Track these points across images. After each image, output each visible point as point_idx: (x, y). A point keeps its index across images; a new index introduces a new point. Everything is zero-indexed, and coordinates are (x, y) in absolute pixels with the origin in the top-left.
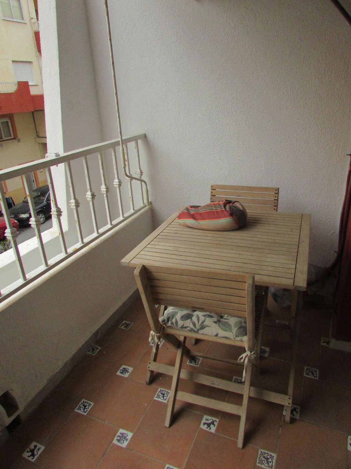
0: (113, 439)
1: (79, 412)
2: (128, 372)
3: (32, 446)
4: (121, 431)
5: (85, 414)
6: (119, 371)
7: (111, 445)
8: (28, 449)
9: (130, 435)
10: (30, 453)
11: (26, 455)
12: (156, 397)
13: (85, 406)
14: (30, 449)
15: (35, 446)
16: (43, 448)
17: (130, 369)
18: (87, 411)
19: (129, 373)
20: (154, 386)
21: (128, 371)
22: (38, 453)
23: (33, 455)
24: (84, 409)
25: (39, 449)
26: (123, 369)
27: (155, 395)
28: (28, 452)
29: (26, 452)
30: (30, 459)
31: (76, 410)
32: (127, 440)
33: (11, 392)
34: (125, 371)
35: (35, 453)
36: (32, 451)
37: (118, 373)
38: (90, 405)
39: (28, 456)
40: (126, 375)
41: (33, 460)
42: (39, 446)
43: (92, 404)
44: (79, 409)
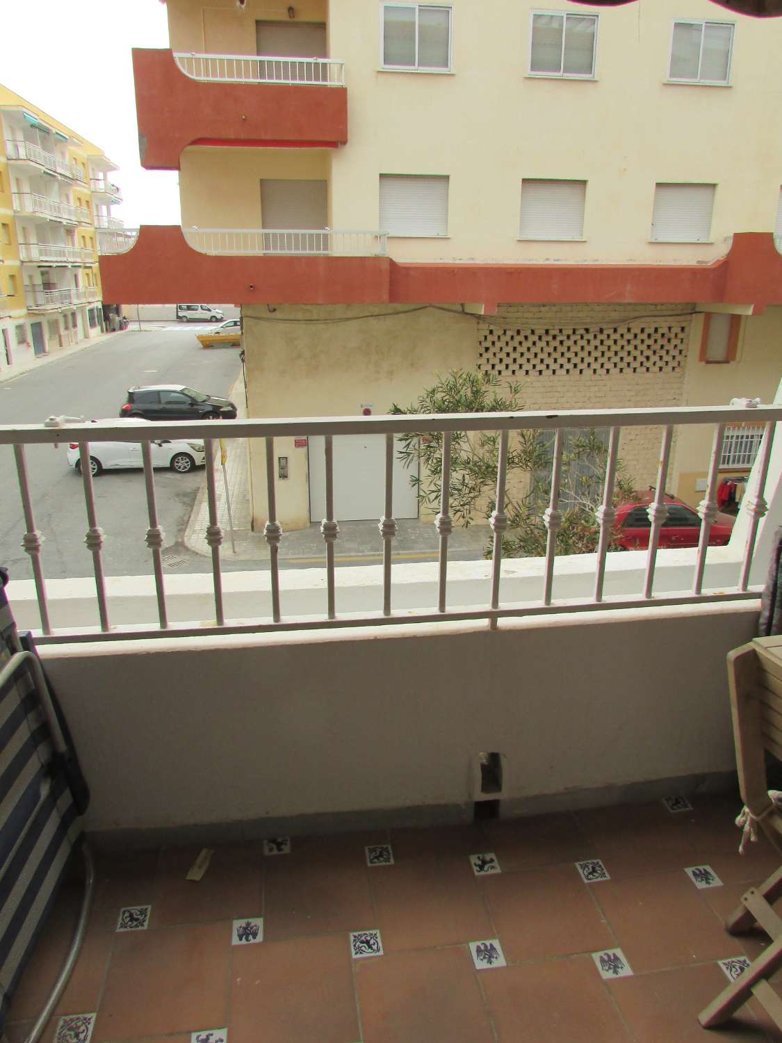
0: (596, 951)
1: (581, 871)
2: (708, 883)
3: (488, 857)
4: (618, 952)
5: (586, 881)
6: (693, 868)
7: (586, 955)
8: (481, 856)
9: (626, 971)
10: (480, 863)
11: (474, 859)
12: (724, 964)
13: (594, 871)
14: (483, 856)
15: (492, 861)
16: (498, 870)
17: (717, 882)
18: (590, 879)
19: (708, 886)
20: (737, 943)
21: (710, 881)
22: (488, 871)
23: (481, 867)
24: (590, 874)
25: (493, 867)
26: (703, 872)
27: (726, 958)
28: (479, 858)
29: (476, 856)
30: (475, 868)
31: (577, 865)
32: (616, 972)
33: (502, 757)
34: (705, 876)
35: (486, 867)
36: (484, 862)
37: (689, 871)
38: (603, 875)
39: (475, 864)
40: (701, 885)
41: (477, 874)
42: (496, 863)
43: (608, 877)
44: (583, 867)
